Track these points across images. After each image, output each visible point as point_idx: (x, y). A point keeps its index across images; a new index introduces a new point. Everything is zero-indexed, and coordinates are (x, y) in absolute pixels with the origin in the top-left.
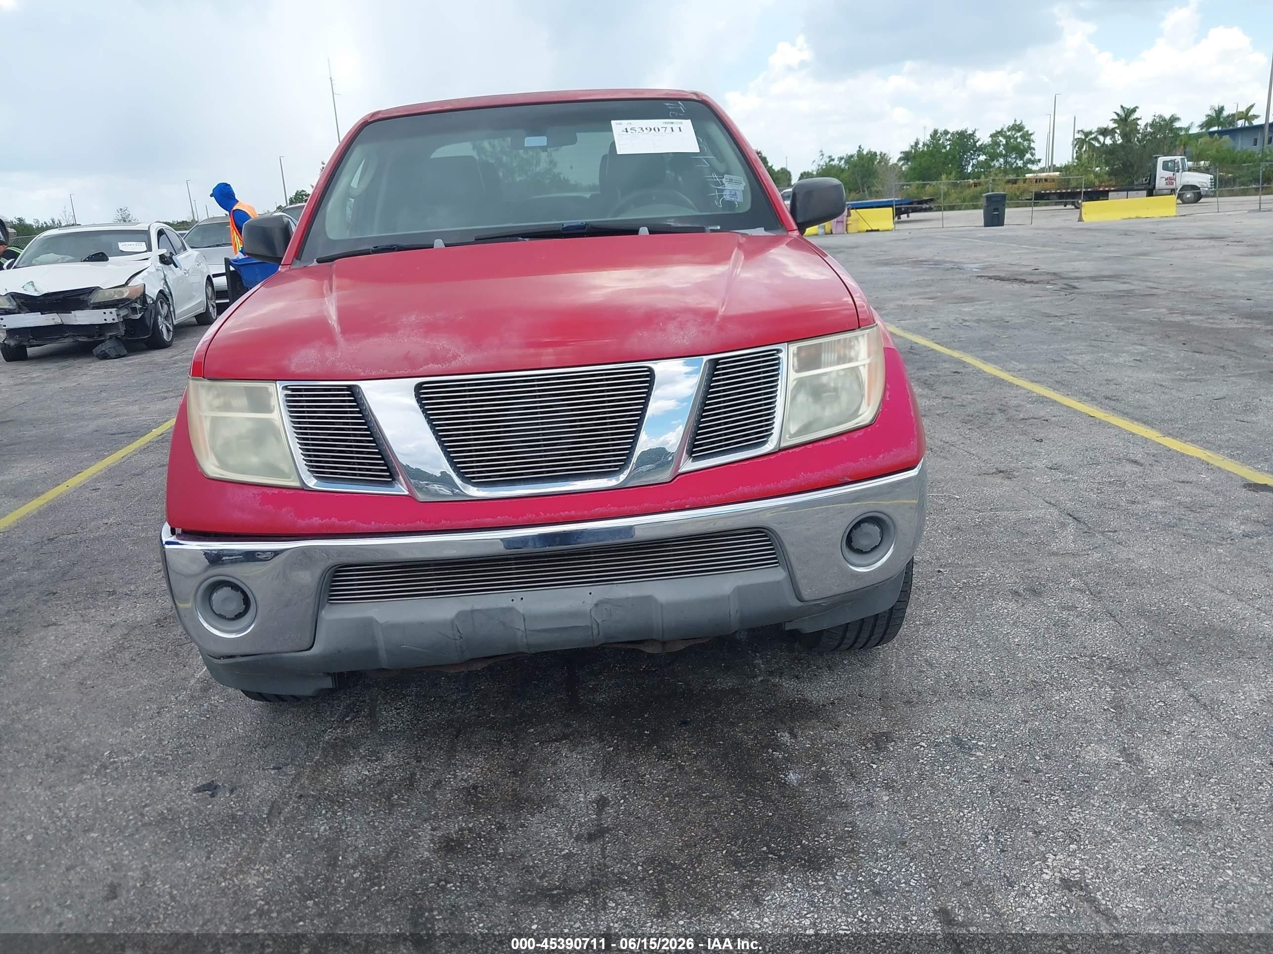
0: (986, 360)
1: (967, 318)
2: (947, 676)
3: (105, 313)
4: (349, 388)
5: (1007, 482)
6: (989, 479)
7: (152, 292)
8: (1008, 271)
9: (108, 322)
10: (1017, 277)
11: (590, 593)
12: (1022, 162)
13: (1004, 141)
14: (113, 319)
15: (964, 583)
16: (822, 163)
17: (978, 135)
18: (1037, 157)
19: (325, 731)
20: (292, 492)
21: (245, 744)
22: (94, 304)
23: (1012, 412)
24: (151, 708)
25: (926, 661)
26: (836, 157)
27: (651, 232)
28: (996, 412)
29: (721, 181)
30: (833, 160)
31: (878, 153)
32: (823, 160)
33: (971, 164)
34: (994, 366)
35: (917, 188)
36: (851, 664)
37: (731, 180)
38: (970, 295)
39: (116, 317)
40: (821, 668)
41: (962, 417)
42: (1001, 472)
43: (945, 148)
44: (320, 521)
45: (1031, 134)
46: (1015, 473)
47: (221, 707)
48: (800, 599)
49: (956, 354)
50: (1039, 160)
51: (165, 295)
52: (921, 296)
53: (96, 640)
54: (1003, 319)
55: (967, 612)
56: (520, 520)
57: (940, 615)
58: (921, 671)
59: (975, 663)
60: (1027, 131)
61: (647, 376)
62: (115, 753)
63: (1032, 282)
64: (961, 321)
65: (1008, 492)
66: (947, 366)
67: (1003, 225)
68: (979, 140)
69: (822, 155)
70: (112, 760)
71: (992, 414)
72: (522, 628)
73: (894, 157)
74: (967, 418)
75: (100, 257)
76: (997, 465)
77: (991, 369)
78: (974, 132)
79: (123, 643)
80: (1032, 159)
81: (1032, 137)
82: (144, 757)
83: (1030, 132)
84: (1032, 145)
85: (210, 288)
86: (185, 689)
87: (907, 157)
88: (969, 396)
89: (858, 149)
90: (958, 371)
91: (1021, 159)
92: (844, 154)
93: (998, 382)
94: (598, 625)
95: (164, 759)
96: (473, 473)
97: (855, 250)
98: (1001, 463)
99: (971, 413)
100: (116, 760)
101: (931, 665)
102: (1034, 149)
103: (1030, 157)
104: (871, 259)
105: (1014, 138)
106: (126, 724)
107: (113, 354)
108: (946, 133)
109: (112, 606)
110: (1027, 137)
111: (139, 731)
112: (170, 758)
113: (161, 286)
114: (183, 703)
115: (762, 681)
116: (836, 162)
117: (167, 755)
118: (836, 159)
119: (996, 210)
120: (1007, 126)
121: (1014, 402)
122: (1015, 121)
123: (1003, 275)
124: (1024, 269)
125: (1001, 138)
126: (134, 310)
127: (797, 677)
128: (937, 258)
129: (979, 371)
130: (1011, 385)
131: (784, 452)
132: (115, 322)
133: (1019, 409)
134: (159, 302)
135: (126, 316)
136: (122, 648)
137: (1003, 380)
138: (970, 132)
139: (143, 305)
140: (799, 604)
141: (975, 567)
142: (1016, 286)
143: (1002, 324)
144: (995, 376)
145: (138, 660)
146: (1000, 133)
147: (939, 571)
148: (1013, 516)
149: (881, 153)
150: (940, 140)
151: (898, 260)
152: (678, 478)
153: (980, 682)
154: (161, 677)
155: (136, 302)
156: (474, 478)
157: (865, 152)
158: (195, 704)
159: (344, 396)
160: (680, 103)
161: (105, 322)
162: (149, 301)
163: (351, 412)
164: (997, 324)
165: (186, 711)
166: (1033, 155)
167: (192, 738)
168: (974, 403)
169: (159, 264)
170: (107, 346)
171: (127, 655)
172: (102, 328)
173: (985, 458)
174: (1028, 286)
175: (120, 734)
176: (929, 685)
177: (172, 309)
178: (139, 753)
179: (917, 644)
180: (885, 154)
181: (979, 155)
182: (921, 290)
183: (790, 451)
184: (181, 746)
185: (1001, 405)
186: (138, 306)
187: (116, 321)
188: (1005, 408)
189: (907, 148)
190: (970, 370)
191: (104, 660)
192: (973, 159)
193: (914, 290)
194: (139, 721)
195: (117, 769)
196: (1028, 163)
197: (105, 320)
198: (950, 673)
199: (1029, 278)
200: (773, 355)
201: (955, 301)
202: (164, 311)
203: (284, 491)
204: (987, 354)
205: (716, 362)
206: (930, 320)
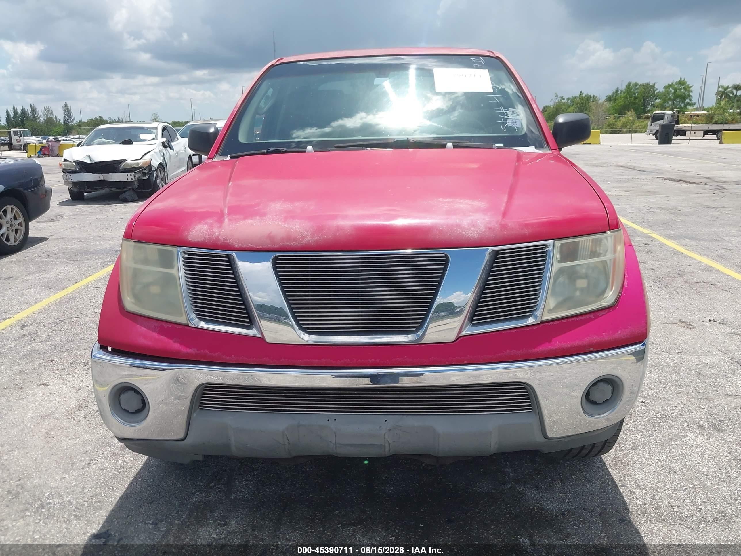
0: (669, 237)
1: (652, 206)
2: (653, 498)
3: (127, 175)
4: (227, 256)
5: (688, 331)
6: (674, 327)
7: (155, 164)
8: (677, 175)
9: (129, 180)
10: (684, 179)
11: (386, 421)
12: (683, 104)
13: (673, 91)
14: (132, 179)
15: (661, 414)
16: (557, 101)
17: (656, 86)
18: (693, 102)
19: (194, 494)
20: (181, 327)
21: (139, 498)
22: (122, 169)
23: (688, 277)
24: (85, 460)
25: (635, 482)
26: (566, 97)
27: (455, 147)
28: (677, 275)
29: (506, 113)
30: (564, 99)
31: (592, 96)
32: (557, 99)
33: (650, 104)
34: (673, 241)
35: (614, 119)
36: (578, 479)
37: (513, 112)
38: (653, 190)
39: (133, 177)
40: (555, 481)
41: (653, 278)
42: (683, 322)
43: (635, 94)
44: (197, 352)
45: (691, 87)
46: (693, 324)
47: (130, 464)
48: (545, 436)
49: (646, 231)
50: (695, 104)
51: (163, 166)
52: (621, 189)
53: (67, 400)
54: (676, 208)
55: (665, 441)
56: (339, 363)
57: (644, 441)
58: (631, 492)
59: (673, 488)
60: (689, 85)
61: (443, 260)
62: (52, 495)
63: (694, 183)
64: (648, 208)
65: (690, 339)
66: (641, 239)
67: (670, 143)
68: (657, 89)
69: (557, 96)
70: (49, 501)
71: (674, 277)
72: (334, 442)
73: (602, 98)
74: (656, 279)
75: (129, 142)
76: (680, 317)
77: (671, 244)
78: (654, 84)
79: (82, 404)
80: (690, 102)
81: (691, 89)
82: (69, 501)
83: (690, 86)
84: (691, 94)
85: (190, 162)
86: (111, 446)
87: (609, 99)
88: (656, 263)
89: (580, 93)
90: (648, 243)
91: (683, 102)
92: (570, 96)
93: (676, 253)
94: (390, 444)
95: (82, 505)
96: (308, 324)
97: (577, 156)
98: (683, 316)
99: (659, 275)
100: (51, 501)
101: (639, 487)
102: (692, 97)
103: (689, 101)
104: (587, 162)
105: (679, 89)
106: (66, 471)
107: (130, 200)
108: (636, 84)
109: (83, 374)
110: (688, 88)
111: (72, 478)
112: (86, 505)
113: (160, 160)
114: (106, 458)
115: (510, 488)
116: (565, 101)
117: (84, 501)
118: (565, 99)
119: (667, 134)
120: (675, 82)
121: (689, 269)
122: (681, 78)
123: (674, 177)
124: (688, 174)
125: (671, 89)
126: (144, 174)
127: (536, 487)
128: (629, 164)
129: (663, 245)
130: (685, 256)
131: (544, 324)
132: (132, 180)
133: (693, 275)
134: (159, 170)
135: (139, 177)
136: (80, 407)
137: (680, 252)
138: (651, 84)
139: (150, 171)
140: (545, 440)
141: (669, 401)
142: (684, 185)
143: (676, 211)
144: (674, 249)
145: (88, 418)
146: (670, 86)
147: (643, 402)
148: (695, 360)
149: (594, 96)
150: (632, 89)
151: (604, 164)
152: (460, 339)
153: (679, 507)
154: (98, 434)
155: (146, 169)
156: (308, 328)
157: (584, 95)
158: (114, 460)
159: (223, 261)
160: (481, 58)
161: (127, 180)
162: (153, 169)
163: (227, 273)
164: (673, 211)
165: (107, 464)
166: (691, 100)
167: (105, 489)
168: (660, 268)
169: (162, 148)
170: (126, 195)
171: (82, 414)
172: (126, 184)
173: (671, 310)
174: (692, 186)
175: (59, 479)
176: (638, 506)
177: (166, 174)
178: (67, 497)
179: (628, 466)
180: (596, 97)
181: (656, 99)
182: (620, 185)
183: (549, 324)
184: (95, 495)
185: (680, 271)
186: (146, 172)
187: (134, 180)
188: (683, 273)
189: (610, 93)
190: (656, 243)
191: (67, 416)
192: (652, 101)
193: (616, 185)
194: (74, 470)
195: (49, 510)
196: (687, 105)
197: (128, 179)
198: (655, 496)
199: (693, 180)
200: (542, 249)
201: (643, 194)
202: (161, 175)
203: (176, 326)
204: (668, 232)
205: (497, 252)
206: (628, 206)
